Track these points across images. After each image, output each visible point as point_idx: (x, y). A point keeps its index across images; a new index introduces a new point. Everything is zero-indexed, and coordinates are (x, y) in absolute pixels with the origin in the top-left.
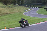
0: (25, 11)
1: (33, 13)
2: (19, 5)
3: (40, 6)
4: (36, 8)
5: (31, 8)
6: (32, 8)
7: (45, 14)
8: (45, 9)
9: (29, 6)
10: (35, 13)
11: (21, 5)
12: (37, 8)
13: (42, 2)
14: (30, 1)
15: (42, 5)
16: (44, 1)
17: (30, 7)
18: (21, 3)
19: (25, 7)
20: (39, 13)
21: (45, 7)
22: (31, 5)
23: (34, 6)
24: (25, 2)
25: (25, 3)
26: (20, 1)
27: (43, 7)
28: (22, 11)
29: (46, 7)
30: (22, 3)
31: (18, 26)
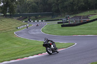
0: (17, 28)
1: (34, 33)
2: (6, 16)
3: (50, 18)
4: (40, 21)
5: (30, 21)
6: (32, 21)
7: (58, 34)
8: (58, 23)
9: (27, 18)
10: (38, 33)
11: (10, 16)
12: (42, 21)
13: (53, 9)
15: (53, 15)
16: (57, 8)
17: (27, 19)
18: (9, 12)
19: (18, 19)
20: (47, 32)
21: (59, 20)
22: (30, 16)
23: (37, 18)
25: (19, 11)
26: (8, 8)
27: (54, 19)
29: (61, 20)
30: (11, 11)
31: (2, 60)
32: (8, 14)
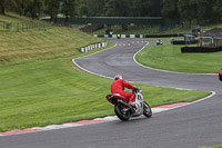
0: (80, 50)
1: (118, 64)
2: (55, 21)
3: (155, 30)
4: (132, 36)
5: (110, 36)
6: (114, 36)
7: (173, 68)
8: (175, 43)
9: (103, 27)
10: (127, 63)
11: (66, 22)
12: (137, 36)
13: (162, 11)
14: (107, 5)
15: (163, 24)
16: (173, 8)
17: (104, 31)
19: (83, 30)
20: (149, 62)
21: (176, 36)
22: (110, 23)
23: (125, 29)
24: (81, 6)
25: (85, 11)
26: (61, 3)
27: (166, 33)
28: (69, 50)
29: (181, 35)
30: (69, 10)
31: (45, 122)
32: (60, 16)
